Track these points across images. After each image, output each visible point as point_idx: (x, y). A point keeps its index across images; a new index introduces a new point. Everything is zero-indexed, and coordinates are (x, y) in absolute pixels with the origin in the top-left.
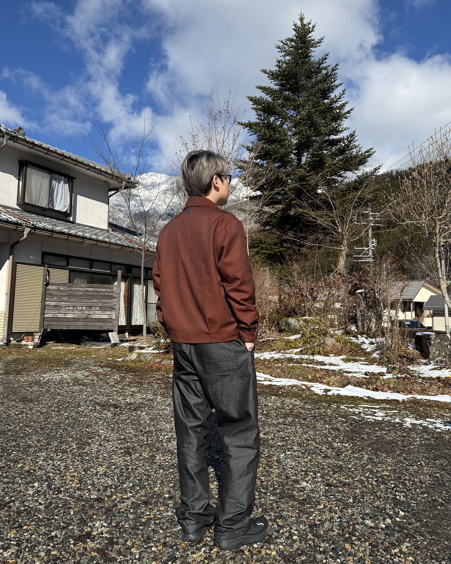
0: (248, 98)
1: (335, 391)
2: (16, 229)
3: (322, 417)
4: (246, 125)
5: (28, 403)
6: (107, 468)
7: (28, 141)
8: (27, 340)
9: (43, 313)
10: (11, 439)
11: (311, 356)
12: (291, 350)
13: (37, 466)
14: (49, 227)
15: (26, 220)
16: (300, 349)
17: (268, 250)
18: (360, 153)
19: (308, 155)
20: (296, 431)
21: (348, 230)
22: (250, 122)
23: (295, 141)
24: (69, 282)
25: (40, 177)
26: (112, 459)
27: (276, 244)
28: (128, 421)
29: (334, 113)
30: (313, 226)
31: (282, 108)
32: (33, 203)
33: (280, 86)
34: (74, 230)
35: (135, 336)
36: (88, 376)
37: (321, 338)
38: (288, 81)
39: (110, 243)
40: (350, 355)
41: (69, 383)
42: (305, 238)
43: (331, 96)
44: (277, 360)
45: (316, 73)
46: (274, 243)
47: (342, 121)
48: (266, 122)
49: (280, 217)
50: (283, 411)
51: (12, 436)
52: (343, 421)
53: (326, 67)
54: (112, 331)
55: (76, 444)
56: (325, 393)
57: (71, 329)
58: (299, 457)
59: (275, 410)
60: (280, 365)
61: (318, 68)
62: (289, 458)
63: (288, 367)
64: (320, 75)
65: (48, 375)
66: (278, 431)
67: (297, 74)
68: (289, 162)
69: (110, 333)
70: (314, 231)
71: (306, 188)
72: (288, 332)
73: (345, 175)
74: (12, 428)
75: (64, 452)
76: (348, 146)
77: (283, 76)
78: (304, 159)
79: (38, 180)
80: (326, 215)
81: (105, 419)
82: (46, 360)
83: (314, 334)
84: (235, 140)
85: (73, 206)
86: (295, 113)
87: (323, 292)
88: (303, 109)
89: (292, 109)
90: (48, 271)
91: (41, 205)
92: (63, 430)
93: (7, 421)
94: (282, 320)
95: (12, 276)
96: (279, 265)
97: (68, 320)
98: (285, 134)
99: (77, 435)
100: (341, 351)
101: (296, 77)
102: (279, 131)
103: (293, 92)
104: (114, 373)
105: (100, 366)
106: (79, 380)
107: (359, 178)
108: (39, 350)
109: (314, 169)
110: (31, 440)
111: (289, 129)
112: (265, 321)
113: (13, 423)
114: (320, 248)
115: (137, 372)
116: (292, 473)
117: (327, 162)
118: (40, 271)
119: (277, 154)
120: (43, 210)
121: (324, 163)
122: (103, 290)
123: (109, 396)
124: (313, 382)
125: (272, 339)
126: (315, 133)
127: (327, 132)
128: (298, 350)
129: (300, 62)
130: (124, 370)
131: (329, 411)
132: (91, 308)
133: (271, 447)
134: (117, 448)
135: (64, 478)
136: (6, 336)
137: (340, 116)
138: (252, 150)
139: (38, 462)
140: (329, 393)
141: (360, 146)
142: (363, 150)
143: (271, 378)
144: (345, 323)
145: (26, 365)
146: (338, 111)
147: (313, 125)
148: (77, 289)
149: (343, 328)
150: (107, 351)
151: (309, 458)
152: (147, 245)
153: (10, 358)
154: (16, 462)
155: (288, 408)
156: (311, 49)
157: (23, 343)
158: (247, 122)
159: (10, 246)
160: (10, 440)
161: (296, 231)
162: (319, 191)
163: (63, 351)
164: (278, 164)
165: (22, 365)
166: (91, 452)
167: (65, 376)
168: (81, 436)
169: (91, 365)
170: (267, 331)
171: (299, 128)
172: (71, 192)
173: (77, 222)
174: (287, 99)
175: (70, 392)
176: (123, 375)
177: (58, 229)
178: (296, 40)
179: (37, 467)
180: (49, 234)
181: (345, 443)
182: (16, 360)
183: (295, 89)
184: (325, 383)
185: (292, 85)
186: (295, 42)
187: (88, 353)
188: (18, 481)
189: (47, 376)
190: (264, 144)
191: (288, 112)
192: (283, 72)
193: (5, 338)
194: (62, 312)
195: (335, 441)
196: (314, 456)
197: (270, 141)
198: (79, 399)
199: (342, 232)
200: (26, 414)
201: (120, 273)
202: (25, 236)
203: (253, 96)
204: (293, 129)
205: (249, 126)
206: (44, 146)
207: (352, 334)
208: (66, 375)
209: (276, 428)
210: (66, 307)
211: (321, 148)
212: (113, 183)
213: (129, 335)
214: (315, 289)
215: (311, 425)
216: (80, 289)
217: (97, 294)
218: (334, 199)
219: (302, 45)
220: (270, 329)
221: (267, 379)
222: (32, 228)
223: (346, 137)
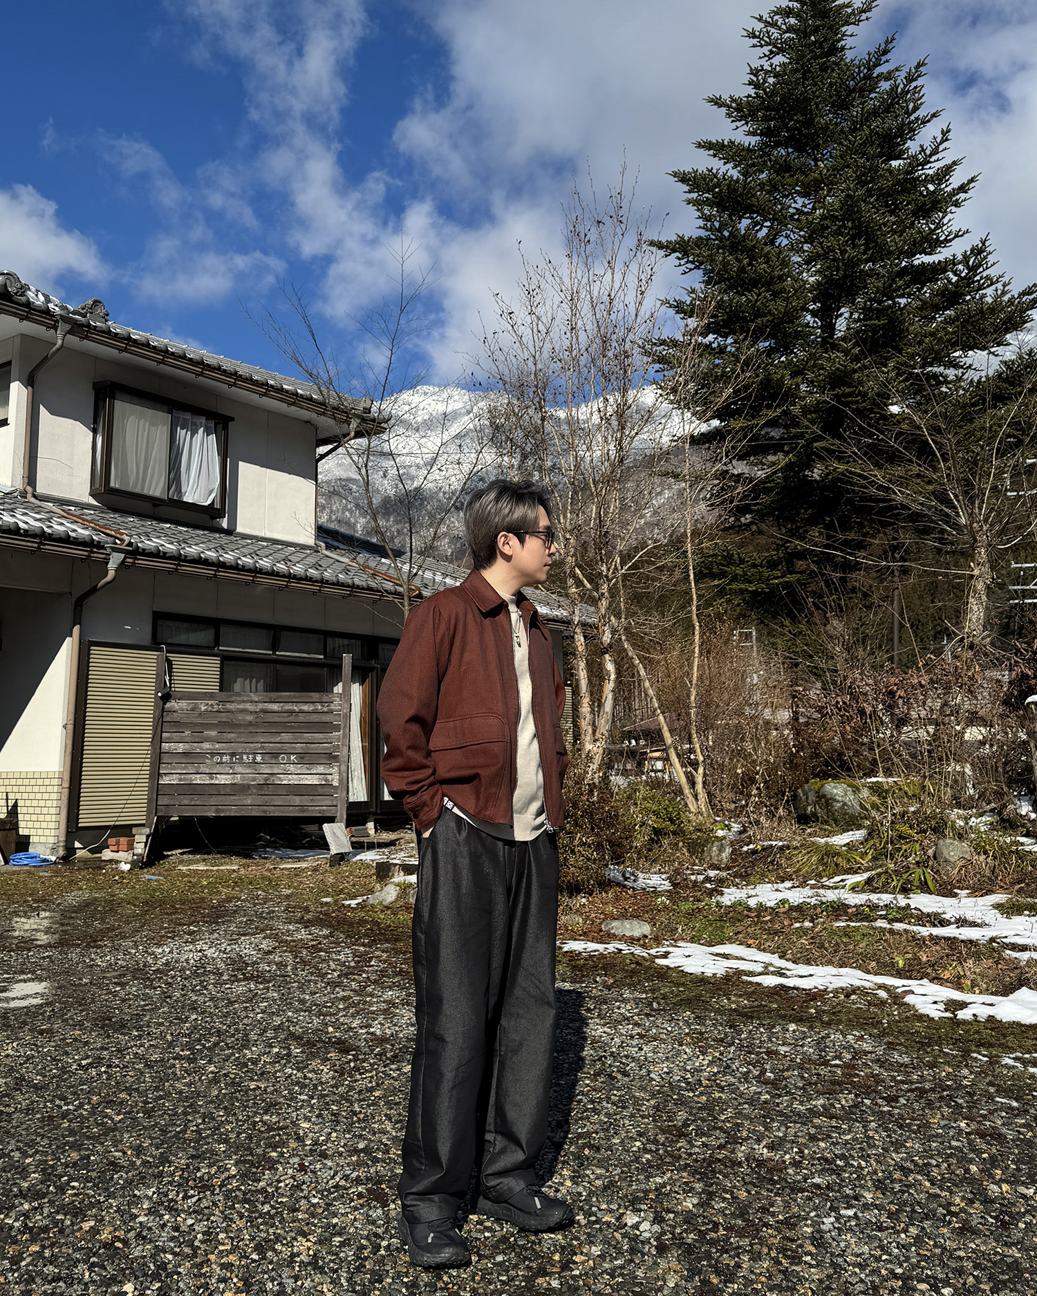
0: (675, 174)
1: (979, 1007)
2: (89, 556)
3: (944, 1094)
4: (669, 248)
5: (115, 1032)
6: (320, 1242)
7: (116, 334)
8: (115, 848)
9: (155, 775)
10: (68, 1142)
11: (900, 897)
12: (837, 879)
13: (133, 1228)
14: (171, 548)
15: (113, 533)
16: (866, 876)
17: (750, 582)
18: (1006, 298)
19: (852, 314)
20: (869, 1137)
21: (986, 521)
22: (682, 238)
23: (812, 279)
24: (221, 690)
25: (146, 421)
26: (335, 1215)
27: (772, 565)
28: (377, 1094)
29: (921, 193)
30: (882, 512)
31: (769, 192)
32: (129, 489)
33: (760, 135)
34: (232, 551)
35: (393, 831)
36: (269, 953)
37: (926, 842)
38: (783, 122)
39: (323, 581)
40: (1019, 891)
41: (221, 974)
42: (860, 546)
43: (908, 149)
44: (799, 909)
45: (861, 90)
46: (768, 562)
47: (945, 213)
48: (726, 234)
49: (782, 488)
50: (823, 1071)
51: (72, 1132)
52: (1012, 1108)
53: (889, 73)
54: (331, 820)
55: (236, 1164)
56: (948, 1015)
57: (228, 814)
58: (880, 1229)
59: (801, 1067)
60: (807, 924)
61: (868, 77)
62: (850, 1229)
63: (833, 932)
64: (873, 95)
65: (167, 950)
66: (813, 1138)
67: (807, 101)
68: (797, 335)
69: (326, 827)
70: (885, 525)
71: (853, 403)
72: (826, 822)
73: (969, 361)
74: (70, 1107)
75: (205, 1186)
76: (968, 281)
77: (767, 109)
78: (841, 325)
79: (141, 429)
80: (918, 476)
81: (315, 1086)
82: (162, 903)
83: (905, 829)
84: (642, 293)
85: (228, 489)
86: (807, 202)
87: (924, 703)
88: (830, 190)
89: (799, 193)
90: (170, 663)
91: (151, 493)
92: (204, 1117)
93: (58, 1086)
94: (806, 786)
95: (78, 679)
96: (787, 622)
97: (218, 790)
98: (783, 260)
99: (239, 1134)
100: (990, 879)
101: (805, 108)
102: (766, 256)
103: (800, 149)
104: (337, 943)
105: (300, 921)
106: (247, 965)
107: (1008, 367)
108: (147, 875)
109: (872, 351)
110: (120, 1147)
111: (793, 248)
112: (755, 792)
113: (74, 1093)
114: (905, 571)
115: (401, 941)
116: (862, 1281)
117: (911, 328)
118: (149, 661)
119: (764, 315)
120: (155, 505)
121: (901, 331)
122: (305, 708)
123: (325, 1015)
124: (910, 978)
125: (781, 844)
126: (870, 252)
127: (903, 246)
128: (860, 878)
129: (815, 66)
130: (367, 935)
131: (965, 1072)
132: (276, 758)
133: (792, 1190)
134: (346, 1177)
135: (203, 1271)
136: (63, 838)
137: (939, 202)
138: (692, 311)
139: (137, 1217)
140: (963, 1014)
141: (1006, 279)
142: (1015, 290)
143: (782, 963)
144: (1000, 795)
145: (111, 921)
146: (931, 187)
147: (864, 232)
148: (241, 707)
149: (992, 810)
150: (321, 877)
151: (913, 1231)
152: (417, 582)
153: (73, 898)
154: (78, 1213)
155: (837, 1062)
156: (843, 29)
157: (107, 854)
158: (674, 238)
159: (74, 600)
160: (65, 1144)
161: (830, 526)
162: (895, 409)
163: (208, 877)
164: (767, 344)
165: (103, 920)
166: (278, 1188)
167: (210, 952)
168: (250, 1137)
169: (278, 918)
170: (762, 819)
171: (821, 243)
172: (224, 453)
173: (240, 529)
174: (783, 168)
175: (223, 1000)
176: (362, 949)
177: (192, 550)
178: (801, 10)
179: (132, 1234)
180: (170, 566)
181: (1023, 1183)
182: (87, 904)
183: (806, 141)
184: (947, 981)
185: (797, 129)
186: (798, 16)
187: (271, 883)
188: (83, 1275)
189: (165, 952)
190: (725, 292)
191: (788, 201)
192: (769, 97)
193: (61, 844)
194: (203, 769)
195: (991, 1176)
196: (927, 1224)
197: (740, 283)
198: (245, 1021)
199: (971, 525)
200: (109, 1066)
201: (347, 659)
202: (111, 574)
203: (688, 169)
204: (806, 247)
205: (681, 247)
206: (156, 344)
207: (1023, 826)
208: (213, 950)
209: (804, 1129)
210: (213, 755)
211: (889, 293)
212: (327, 423)
213: (376, 828)
214: (901, 693)
215: (913, 1119)
216: (249, 706)
217: (291, 719)
218: (939, 431)
219: (818, 23)
220: (771, 815)
221: (772, 969)
222: (127, 553)
223: (960, 257)
